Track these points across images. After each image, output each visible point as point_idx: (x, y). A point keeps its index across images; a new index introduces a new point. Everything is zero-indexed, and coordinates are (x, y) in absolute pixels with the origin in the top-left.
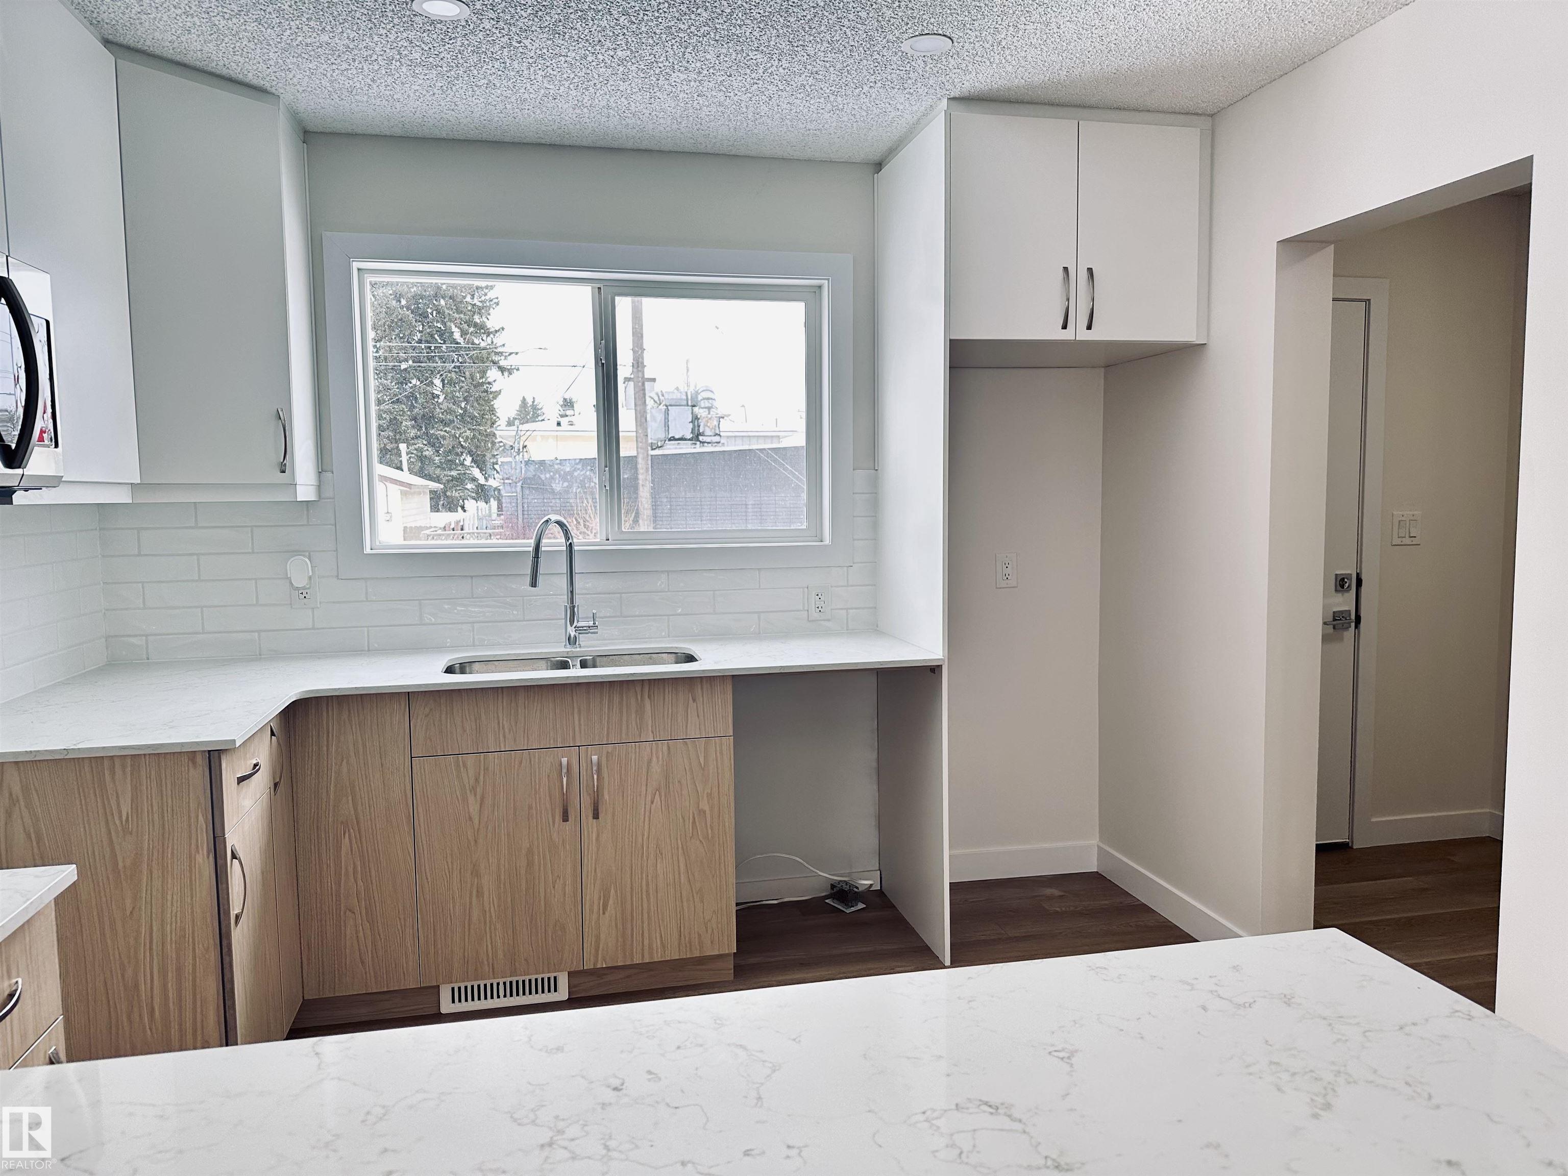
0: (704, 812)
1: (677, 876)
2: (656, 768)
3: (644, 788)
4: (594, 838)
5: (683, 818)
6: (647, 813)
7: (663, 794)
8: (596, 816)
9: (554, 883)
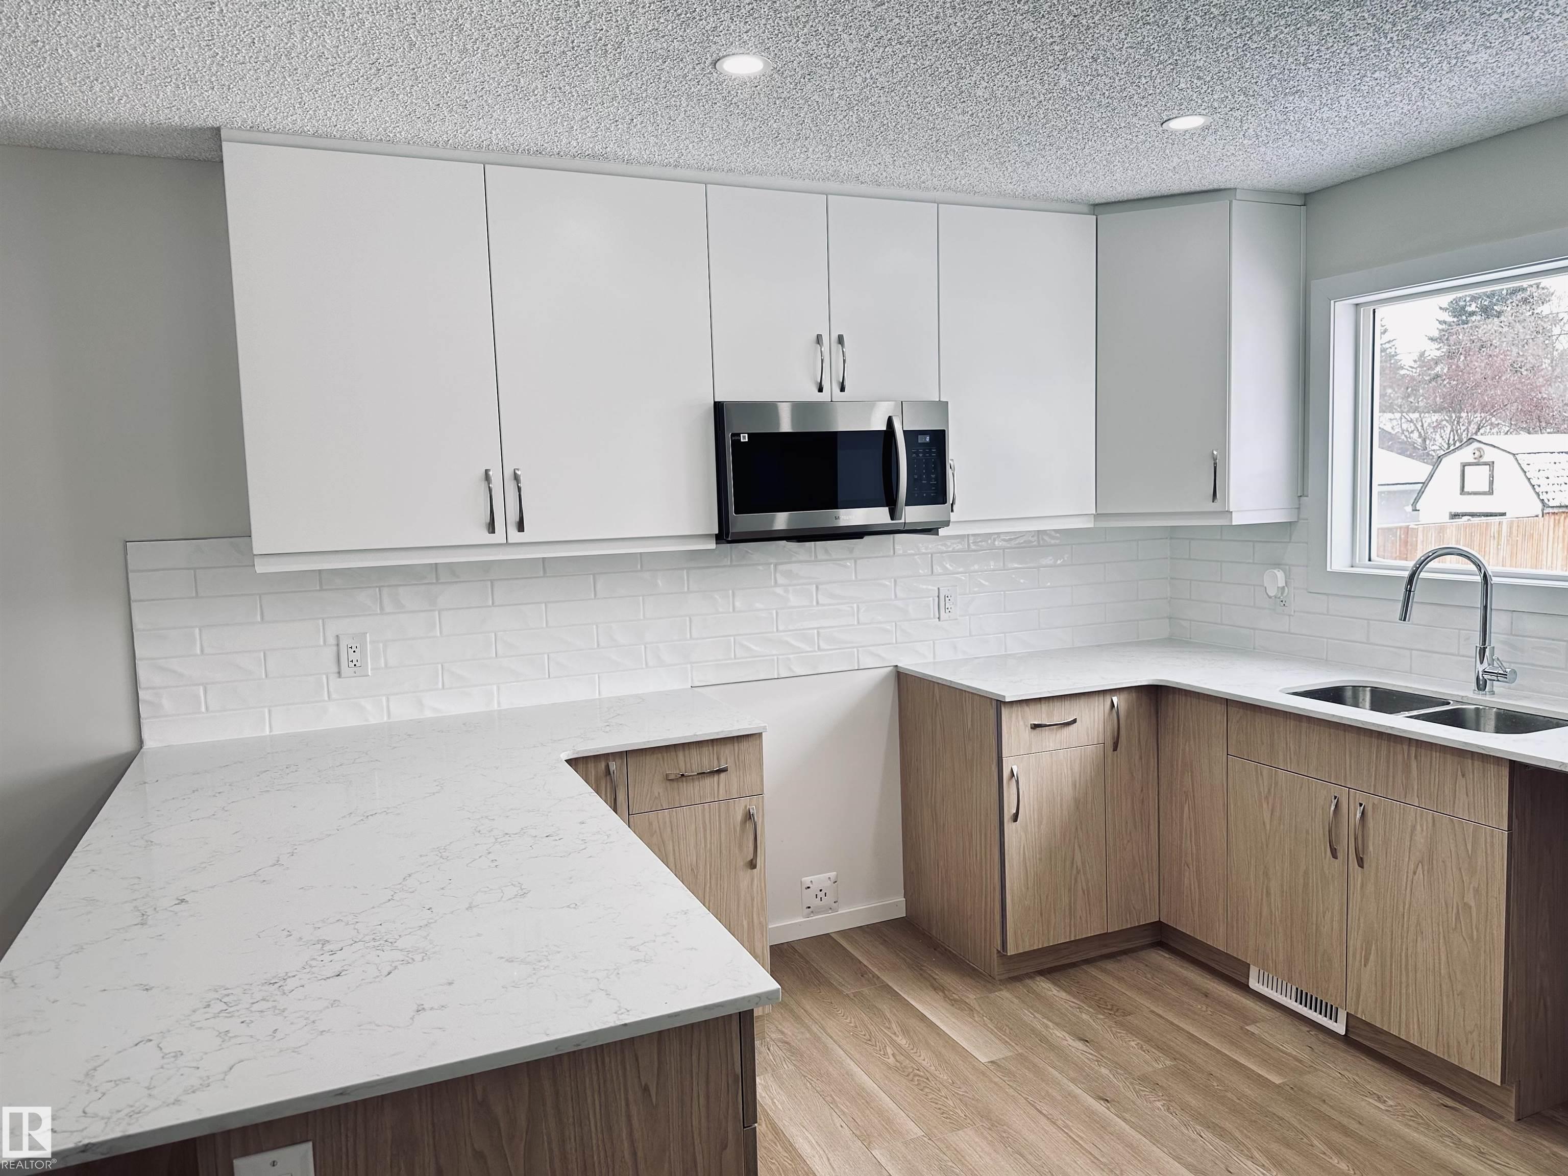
1: (1437, 964)
2: (1420, 837)
3: (1406, 856)
4: (1359, 885)
5: (1446, 905)
6: (1409, 883)
7: (1426, 868)
8: (1361, 865)
9: (1324, 913)
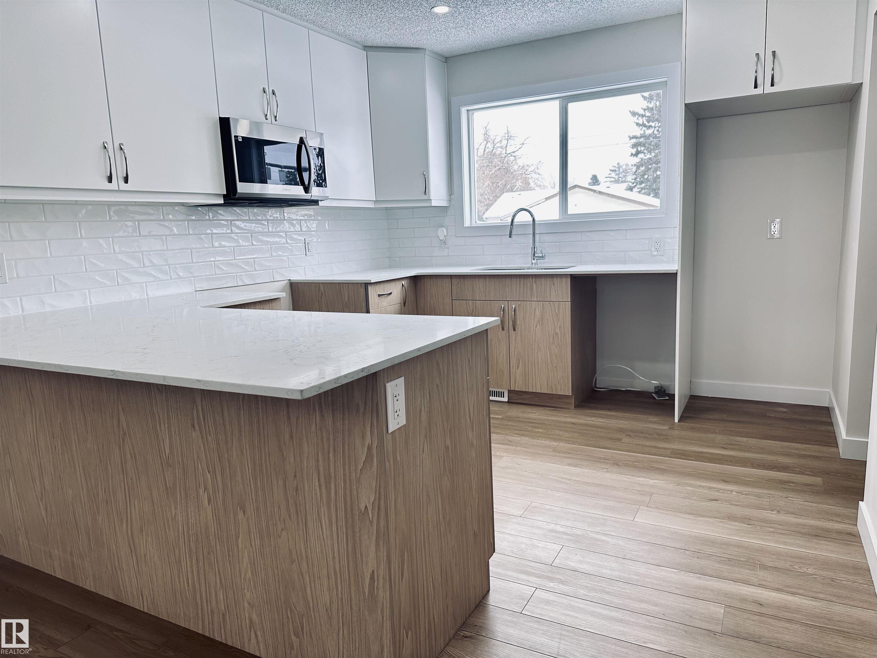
0: (558, 334)
1: (546, 359)
2: (538, 313)
3: (533, 320)
4: (514, 338)
5: (549, 336)
6: (534, 331)
7: (540, 324)
8: (514, 330)
9: (499, 354)
